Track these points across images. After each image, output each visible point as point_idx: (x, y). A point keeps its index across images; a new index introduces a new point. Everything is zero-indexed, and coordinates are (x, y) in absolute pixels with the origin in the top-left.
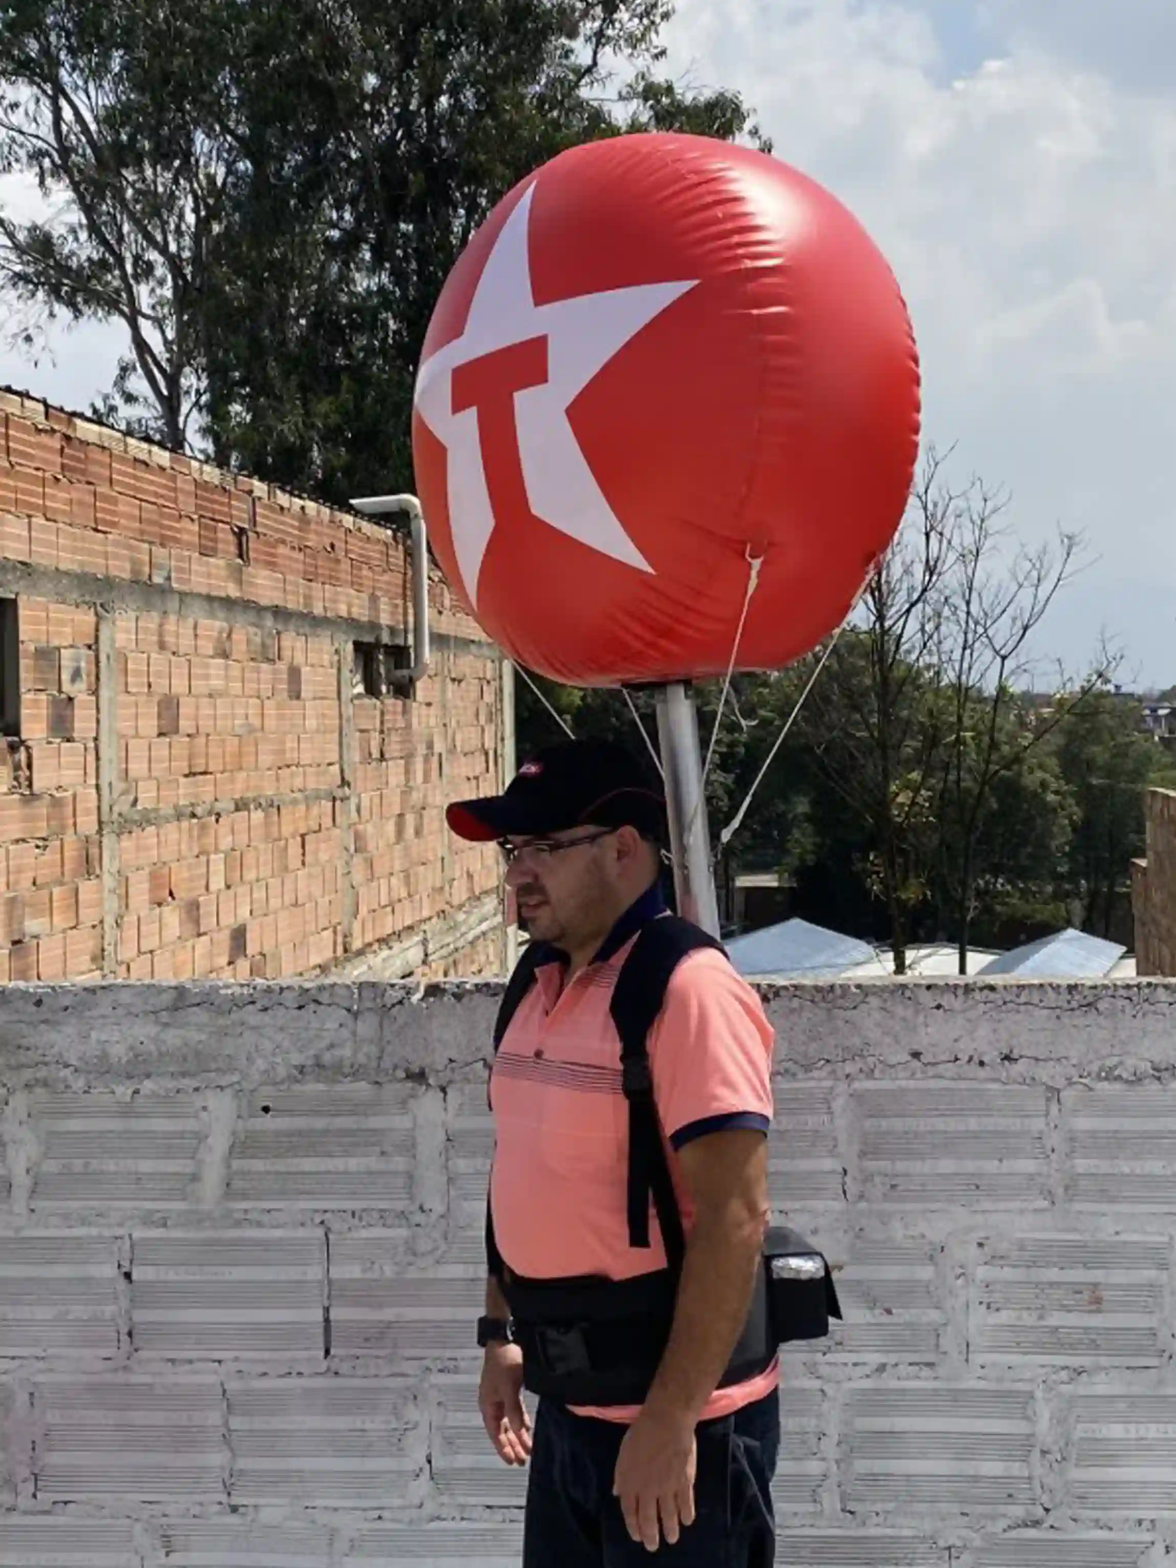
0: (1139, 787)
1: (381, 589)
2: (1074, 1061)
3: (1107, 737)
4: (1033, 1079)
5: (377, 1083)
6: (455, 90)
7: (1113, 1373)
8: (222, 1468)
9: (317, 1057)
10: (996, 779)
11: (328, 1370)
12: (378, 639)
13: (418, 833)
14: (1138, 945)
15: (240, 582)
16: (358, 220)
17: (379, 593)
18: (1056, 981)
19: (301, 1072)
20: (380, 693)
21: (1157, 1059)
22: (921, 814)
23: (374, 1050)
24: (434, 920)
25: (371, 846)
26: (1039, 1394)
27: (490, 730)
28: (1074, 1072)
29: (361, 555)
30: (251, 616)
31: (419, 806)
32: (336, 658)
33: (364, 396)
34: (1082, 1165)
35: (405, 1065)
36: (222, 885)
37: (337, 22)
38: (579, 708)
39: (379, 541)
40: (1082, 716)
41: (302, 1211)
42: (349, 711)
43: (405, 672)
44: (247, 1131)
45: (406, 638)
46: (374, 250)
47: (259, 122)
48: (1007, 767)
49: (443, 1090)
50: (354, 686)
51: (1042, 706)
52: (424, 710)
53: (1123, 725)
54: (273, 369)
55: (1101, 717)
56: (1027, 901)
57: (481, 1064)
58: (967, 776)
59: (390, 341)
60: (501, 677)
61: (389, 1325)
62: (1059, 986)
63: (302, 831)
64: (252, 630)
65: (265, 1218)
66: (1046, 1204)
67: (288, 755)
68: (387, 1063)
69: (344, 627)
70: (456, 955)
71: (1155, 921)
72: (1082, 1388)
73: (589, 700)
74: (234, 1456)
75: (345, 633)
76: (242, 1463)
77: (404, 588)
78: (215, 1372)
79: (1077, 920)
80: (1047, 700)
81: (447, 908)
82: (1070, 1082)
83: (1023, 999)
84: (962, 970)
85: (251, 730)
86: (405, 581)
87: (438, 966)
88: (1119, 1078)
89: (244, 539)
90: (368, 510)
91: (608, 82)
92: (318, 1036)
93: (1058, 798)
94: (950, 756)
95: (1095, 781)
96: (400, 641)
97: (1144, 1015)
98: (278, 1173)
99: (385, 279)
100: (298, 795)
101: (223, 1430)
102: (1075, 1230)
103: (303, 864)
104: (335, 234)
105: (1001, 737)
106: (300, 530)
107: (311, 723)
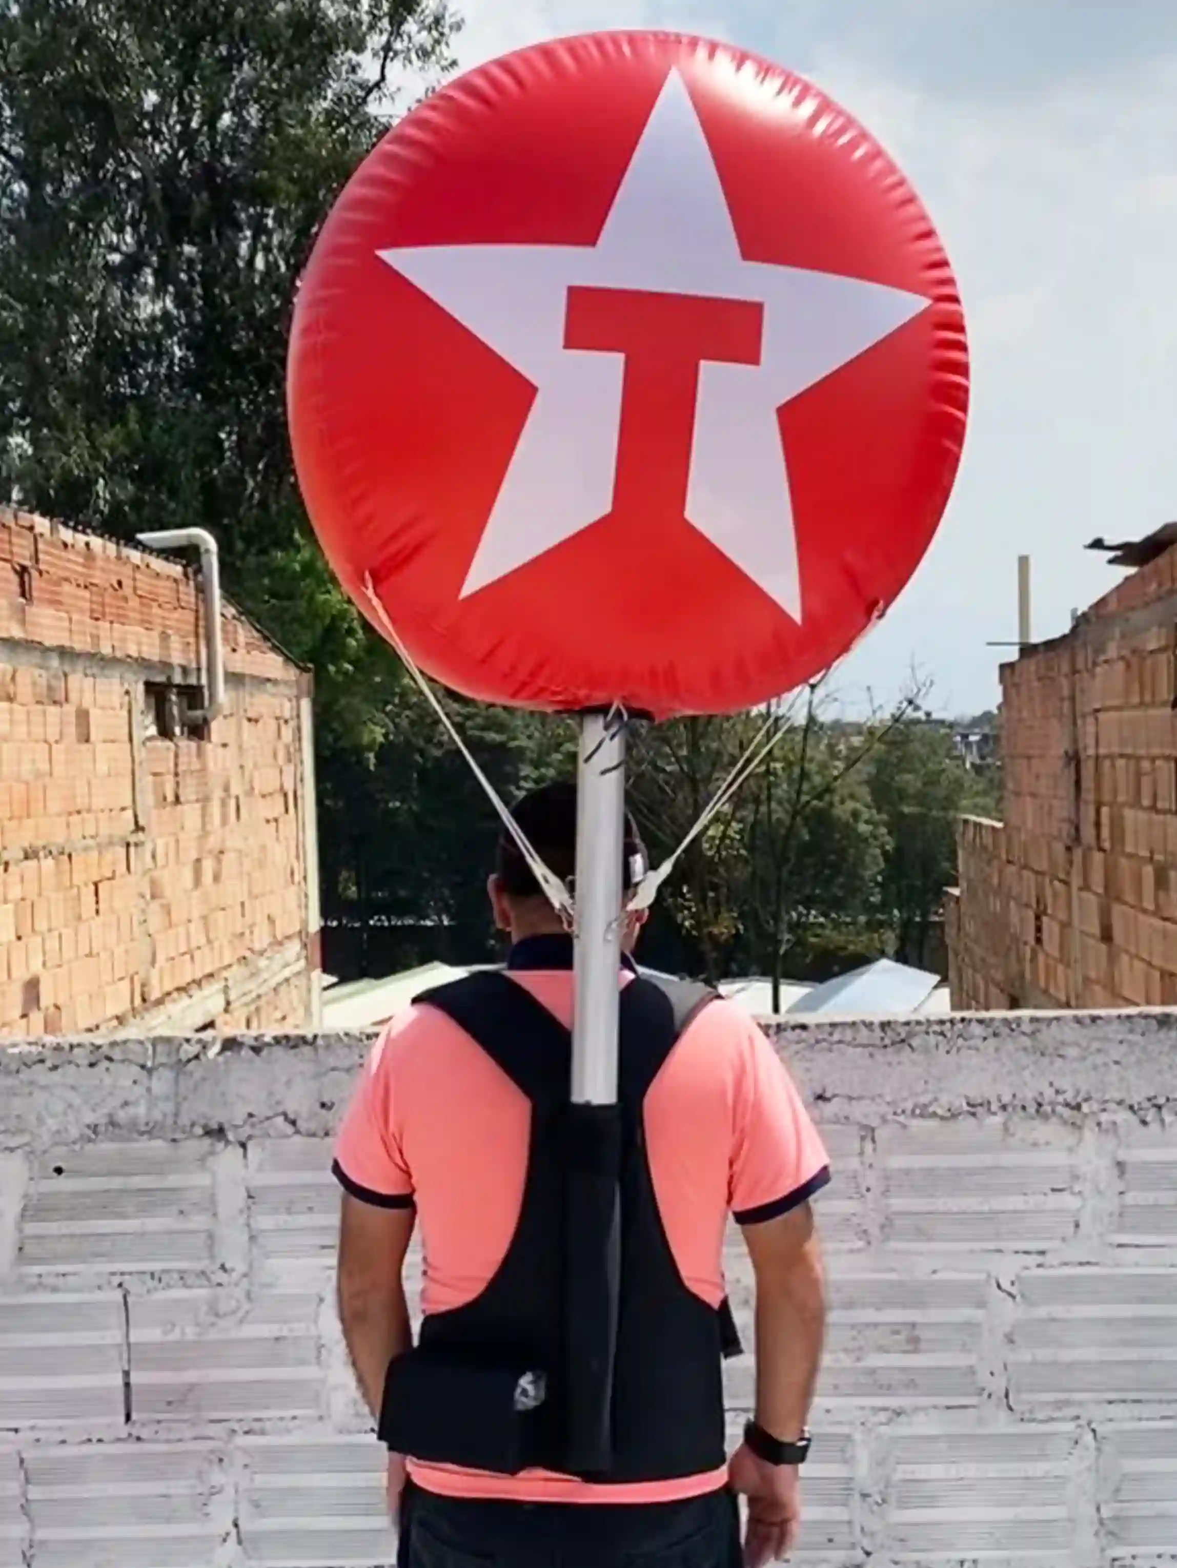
0: (951, 814)
1: (171, 628)
2: (888, 1099)
3: (918, 765)
4: (847, 1118)
5: (174, 1140)
6: (238, 107)
7: (932, 1412)
8: (22, 1540)
9: (110, 1116)
10: (808, 810)
11: (130, 1435)
12: (169, 678)
13: (216, 878)
14: (952, 974)
15: (23, 622)
16: (140, 243)
17: (170, 632)
18: (868, 1019)
19: (95, 1132)
20: (173, 734)
21: (971, 1095)
22: (731, 847)
23: (169, 1107)
24: (235, 968)
25: (168, 892)
26: (858, 1436)
27: (289, 770)
28: (889, 1110)
29: (150, 593)
30: (36, 657)
31: (216, 851)
32: (126, 698)
33: (150, 427)
34: (897, 1203)
35: (202, 1121)
36: (13, 937)
37: (114, 36)
38: (382, 745)
39: (168, 577)
40: (893, 744)
41: (98, 1274)
42: (141, 754)
43: (198, 713)
44: (40, 1194)
45: (199, 678)
46: (156, 273)
47: (33, 142)
48: (819, 797)
49: (243, 1145)
50: (146, 728)
51: (852, 735)
52: (220, 750)
53: (935, 753)
54: (56, 399)
55: (912, 745)
56: (840, 932)
57: (280, 1120)
58: (779, 809)
59: (177, 369)
60: (298, 716)
61: (192, 1387)
62: (872, 1024)
63: (96, 879)
64: (37, 672)
65: (61, 1281)
66: (860, 1244)
67: (79, 800)
68: (185, 1120)
69: (135, 666)
70: (258, 1003)
71: (967, 949)
72: (902, 1429)
73: (391, 737)
74: (33, 1529)
75: (135, 673)
76: (40, 1534)
77: (197, 626)
78: (13, 1442)
79: (890, 950)
80: (858, 729)
81: (248, 954)
82: (884, 1120)
83: (836, 1037)
84: (776, 1009)
85: (38, 775)
86: (197, 619)
87: (240, 1014)
88: (934, 1115)
89: (26, 578)
90: (156, 545)
91: (397, 97)
92: (111, 1094)
93: (870, 827)
94: (760, 788)
95: (906, 810)
96: (193, 681)
97: (959, 1050)
98: (72, 1236)
99: (169, 304)
100: (90, 842)
101: (23, 1501)
102: (893, 1270)
103: (97, 912)
104: (115, 258)
105: (812, 767)
106: (84, 566)
107: (102, 767)
